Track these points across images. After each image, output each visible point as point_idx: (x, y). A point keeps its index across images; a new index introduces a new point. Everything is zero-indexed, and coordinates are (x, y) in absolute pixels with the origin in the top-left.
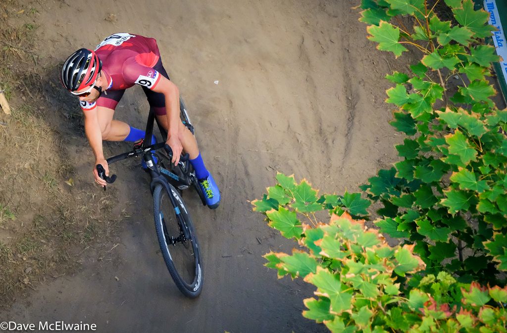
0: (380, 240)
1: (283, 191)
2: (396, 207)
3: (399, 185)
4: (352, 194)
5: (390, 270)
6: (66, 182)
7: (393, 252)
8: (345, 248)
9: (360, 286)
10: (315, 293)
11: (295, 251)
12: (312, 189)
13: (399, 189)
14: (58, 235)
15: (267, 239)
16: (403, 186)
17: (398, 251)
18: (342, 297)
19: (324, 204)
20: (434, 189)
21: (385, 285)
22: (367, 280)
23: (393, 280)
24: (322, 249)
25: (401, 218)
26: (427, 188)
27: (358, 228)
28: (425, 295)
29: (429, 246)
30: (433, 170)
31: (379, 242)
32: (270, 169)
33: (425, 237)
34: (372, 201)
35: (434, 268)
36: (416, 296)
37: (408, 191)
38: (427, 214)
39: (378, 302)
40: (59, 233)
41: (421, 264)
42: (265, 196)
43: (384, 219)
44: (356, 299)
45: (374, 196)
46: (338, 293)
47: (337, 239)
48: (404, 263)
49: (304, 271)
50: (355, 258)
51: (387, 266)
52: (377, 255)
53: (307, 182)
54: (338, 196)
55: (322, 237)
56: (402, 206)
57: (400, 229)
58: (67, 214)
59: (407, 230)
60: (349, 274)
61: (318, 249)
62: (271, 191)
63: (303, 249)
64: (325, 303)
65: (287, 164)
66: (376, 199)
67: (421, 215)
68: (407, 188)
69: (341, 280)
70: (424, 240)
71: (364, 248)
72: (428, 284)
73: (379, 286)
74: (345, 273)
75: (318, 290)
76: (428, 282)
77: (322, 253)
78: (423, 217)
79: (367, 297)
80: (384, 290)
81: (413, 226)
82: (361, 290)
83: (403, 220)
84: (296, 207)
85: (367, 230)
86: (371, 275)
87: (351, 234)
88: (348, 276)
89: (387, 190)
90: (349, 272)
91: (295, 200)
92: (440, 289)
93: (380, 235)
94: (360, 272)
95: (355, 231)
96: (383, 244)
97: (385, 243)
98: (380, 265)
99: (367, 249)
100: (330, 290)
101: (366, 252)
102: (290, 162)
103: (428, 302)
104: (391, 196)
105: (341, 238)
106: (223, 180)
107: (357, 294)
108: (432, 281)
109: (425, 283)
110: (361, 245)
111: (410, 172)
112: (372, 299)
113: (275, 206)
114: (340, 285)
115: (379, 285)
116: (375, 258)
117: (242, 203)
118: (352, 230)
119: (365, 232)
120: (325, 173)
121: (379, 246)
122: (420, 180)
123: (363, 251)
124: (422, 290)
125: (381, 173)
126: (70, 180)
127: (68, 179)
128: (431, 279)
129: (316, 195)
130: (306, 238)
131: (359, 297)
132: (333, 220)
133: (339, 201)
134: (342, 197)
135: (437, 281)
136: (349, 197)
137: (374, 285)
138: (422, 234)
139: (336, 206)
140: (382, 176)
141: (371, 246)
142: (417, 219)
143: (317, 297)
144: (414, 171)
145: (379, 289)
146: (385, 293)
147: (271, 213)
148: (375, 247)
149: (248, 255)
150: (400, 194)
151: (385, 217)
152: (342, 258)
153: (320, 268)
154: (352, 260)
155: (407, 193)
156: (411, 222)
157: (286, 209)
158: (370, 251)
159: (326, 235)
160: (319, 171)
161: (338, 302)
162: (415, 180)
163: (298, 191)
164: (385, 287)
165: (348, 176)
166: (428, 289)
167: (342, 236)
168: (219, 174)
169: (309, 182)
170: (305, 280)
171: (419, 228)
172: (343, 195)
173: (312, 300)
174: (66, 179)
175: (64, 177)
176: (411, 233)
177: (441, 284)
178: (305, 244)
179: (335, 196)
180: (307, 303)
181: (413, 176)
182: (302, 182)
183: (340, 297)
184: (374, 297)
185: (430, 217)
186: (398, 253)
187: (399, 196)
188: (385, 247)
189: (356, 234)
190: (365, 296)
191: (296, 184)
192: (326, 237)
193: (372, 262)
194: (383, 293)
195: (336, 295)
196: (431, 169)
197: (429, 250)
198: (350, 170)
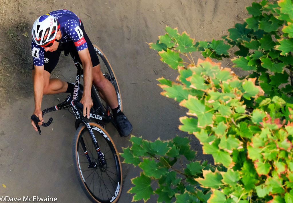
0: (232, 76)
1: (170, 38)
2: (247, 49)
3: (249, 34)
4: (217, 40)
5: (239, 97)
6: (23, 34)
7: (241, 83)
8: (207, 83)
9: (219, 108)
10: (188, 114)
11: (174, 84)
12: (190, 38)
13: (249, 37)
14: (18, 71)
15: (161, 71)
16: (252, 35)
17: (245, 83)
18: (206, 116)
19: (198, 47)
20: (273, 36)
21: (236, 107)
22: (224, 104)
23: (241, 103)
24: (192, 83)
25: (250, 56)
26: (268, 36)
27: (216, 68)
28: (264, 113)
29: (270, 75)
30: (272, 24)
31: (231, 77)
32: (163, 23)
33: (267, 70)
34: (231, 46)
35: (273, 91)
36: (257, 114)
37: (255, 38)
38: (268, 54)
39: (231, 118)
40: (19, 69)
41: (260, 91)
42: (158, 41)
43: (239, 58)
44: (216, 117)
45: (232, 41)
46: (203, 113)
47: (202, 76)
48: (249, 91)
49: (180, 97)
50: (214, 89)
51: (237, 94)
52: (230, 86)
53: (186, 34)
54: (208, 42)
55: (191, 75)
56: (251, 48)
57: (250, 64)
58: (24, 56)
59: (254, 65)
60: (211, 100)
61: (189, 84)
62: (161, 38)
63: (179, 83)
64: (194, 120)
65: (175, 19)
66: (233, 43)
67: (264, 54)
68: (255, 36)
69: (206, 104)
70: (267, 72)
71: (221, 81)
72: (266, 105)
73: (231, 108)
74: (208, 99)
75: (189, 111)
76: (266, 103)
77: (192, 86)
78: (265, 56)
79: (223, 115)
80: (235, 111)
81: (258, 62)
82: (219, 111)
83: (252, 58)
84: (179, 49)
85: (223, 69)
86: (225, 101)
87: (212, 72)
88: (210, 102)
89: (242, 37)
90: (210, 99)
91: (178, 44)
92: (274, 108)
93: (232, 72)
94: (218, 99)
95: (214, 70)
96: (234, 78)
97: (236, 77)
98: (232, 93)
99: (223, 82)
100: (198, 111)
101: (222, 84)
102: (177, 18)
103: (265, 118)
104: (244, 41)
105: (205, 76)
106: (130, 31)
107: (217, 113)
108: (269, 102)
109: (264, 104)
110: (219, 80)
111: (256, 25)
112: (227, 117)
113: (165, 48)
114: (204, 108)
115: (231, 106)
116: (229, 88)
117: (144, 47)
118: (212, 70)
119: (222, 71)
120: (201, 25)
121: (231, 80)
122: (263, 31)
123: (220, 84)
124: (262, 109)
125: (237, 26)
126: (26, 33)
127: (24, 32)
128: (268, 101)
129: (193, 42)
130: (181, 76)
131: (218, 115)
132: (199, 63)
133: (209, 45)
134: (210, 43)
135: (272, 102)
136: (215, 43)
137: (228, 107)
138: (264, 67)
139: (207, 48)
140: (238, 28)
141: (226, 80)
142: (261, 57)
143: (189, 116)
144: (259, 24)
145: (232, 109)
146: (236, 112)
147: (162, 53)
148: (229, 80)
149: (148, 82)
150: (250, 40)
151: (240, 57)
152: (205, 89)
153: (190, 97)
154: (213, 91)
155: (254, 39)
156: (257, 59)
157: (172, 51)
158: (225, 84)
159: (194, 74)
160: (196, 24)
161: (203, 119)
162: (260, 30)
163: (180, 39)
164: (236, 108)
165: (216, 27)
166: (266, 108)
167: (206, 74)
168: (128, 27)
169: (188, 34)
170: (180, 104)
171: (263, 63)
172: (211, 41)
173: (185, 118)
174: (23, 32)
175: (21, 31)
176: (257, 67)
177: (275, 105)
178: (180, 80)
179: (205, 42)
180: (182, 120)
181: (258, 28)
182: (183, 33)
183: (205, 116)
184: (228, 115)
185: (270, 56)
186: (245, 84)
187: (249, 41)
188: (236, 79)
189: (215, 72)
190: (222, 114)
191: (179, 34)
192: (194, 75)
193: (227, 91)
194: (235, 112)
195: (202, 114)
196: (271, 22)
197: (270, 78)
198: (218, 23)
